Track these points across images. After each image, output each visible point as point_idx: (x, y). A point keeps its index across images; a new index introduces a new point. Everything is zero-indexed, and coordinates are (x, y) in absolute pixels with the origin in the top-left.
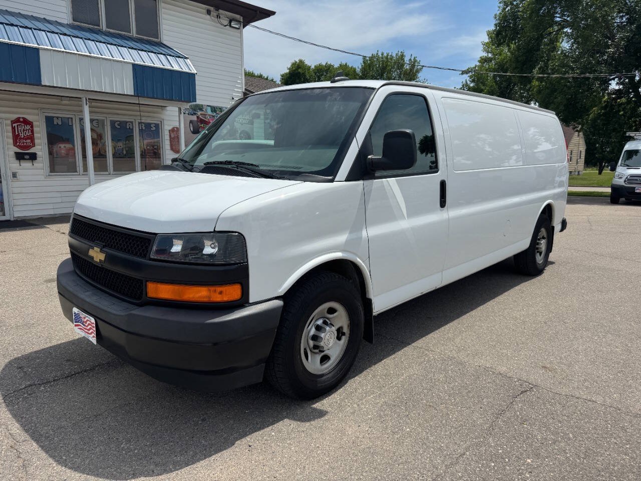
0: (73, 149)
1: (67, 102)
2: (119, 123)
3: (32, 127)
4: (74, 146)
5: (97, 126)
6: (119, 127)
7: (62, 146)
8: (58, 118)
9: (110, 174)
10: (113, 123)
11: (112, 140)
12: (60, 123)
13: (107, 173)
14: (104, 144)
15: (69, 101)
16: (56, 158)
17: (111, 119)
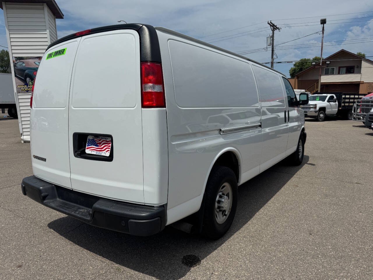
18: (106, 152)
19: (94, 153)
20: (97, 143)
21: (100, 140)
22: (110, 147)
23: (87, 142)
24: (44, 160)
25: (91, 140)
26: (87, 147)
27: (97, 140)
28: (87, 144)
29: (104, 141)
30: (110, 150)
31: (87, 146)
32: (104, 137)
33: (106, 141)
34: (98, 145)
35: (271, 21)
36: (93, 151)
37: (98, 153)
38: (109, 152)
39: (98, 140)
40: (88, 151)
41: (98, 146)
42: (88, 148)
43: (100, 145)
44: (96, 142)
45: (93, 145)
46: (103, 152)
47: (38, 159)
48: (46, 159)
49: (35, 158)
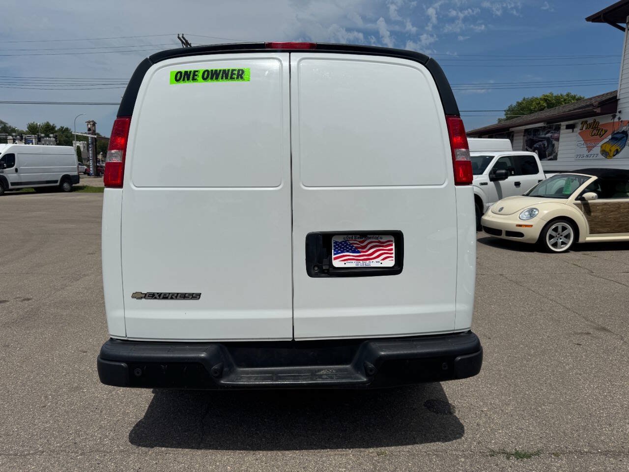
18: (383, 259)
19: (353, 264)
20: (357, 248)
21: (362, 242)
22: (393, 251)
23: (333, 248)
24: (196, 296)
25: (341, 243)
26: (333, 256)
27: (356, 242)
28: (333, 251)
29: (372, 242)
31: (335, 254)
32: (371, 236)
33: (379, 242)
34: (360, 250)
35: (183, 35)
36: (349, 261)
37: (361, 264)
38: (394, 259)
39: (358, 243)
40: (337, 263)
41: (359, 252)
42: (335, 259)
43: (365, 250)
44: (353, 246)
45: (348, 251)
46: (374, 260)
47: (159, 299)
48: (199, 295)
49: (145, 297)
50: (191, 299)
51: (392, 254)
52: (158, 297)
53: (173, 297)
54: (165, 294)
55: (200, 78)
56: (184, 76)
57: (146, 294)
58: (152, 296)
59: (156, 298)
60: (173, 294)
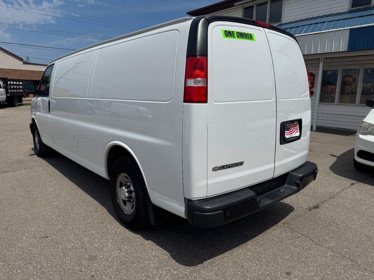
0: (335, 89)
1: (336, 61)
2: (371, 69)
3: (314, 77)
4: (336, 87)
5: (354, 73)
6: (371, 73)
7: (329, 87)
8: (330, 71)
9: (356, 105)
10: (366, 70)
11: (363, 82)
12: (331, 74)
13: (355, 105)
14: (357, 86)
15: (337, 59)
16: (325, 94)
17: (365, 67)
18: (296, 133)
20: (289, 128)
21: (289, 125)
22: (298, 129)
24: (241, 164)
29: (292, 125)
30: (299, 130)
33: (294, 125)
34: (289, 129)
37: (290, 136)
38: (299, 132)
43: (290, 129)
46: (293, 134)
47: (227, 168)
48: (243, 162)
49: (219, 169)
50: (240, 165)
51: (298, 130)
52: (226, 168)
53: (233, 166)
54: (229, 165)
55: (236, 36)
56: (229, 34)
57: (220, 167)
58: (223, 167)
59: (225, 168)
60: (232, 164)
